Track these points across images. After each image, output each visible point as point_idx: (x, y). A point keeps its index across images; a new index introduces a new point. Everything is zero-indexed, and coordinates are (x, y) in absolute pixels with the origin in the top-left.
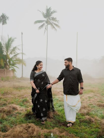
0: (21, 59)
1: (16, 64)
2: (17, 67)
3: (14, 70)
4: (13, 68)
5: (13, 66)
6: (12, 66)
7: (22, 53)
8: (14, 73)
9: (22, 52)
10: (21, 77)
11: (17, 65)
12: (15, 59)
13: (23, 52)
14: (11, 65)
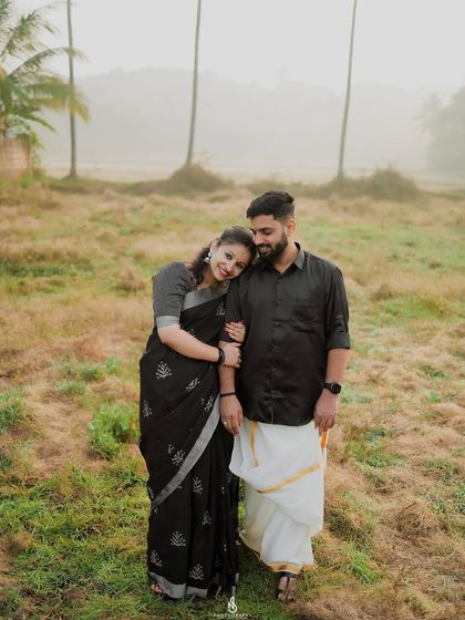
0: (66, 81)
1: (38, 109)
2: (44, 123)
3: (27, 141)
4: (28, 128)
5: (26, 117)
6: (22, 119)
7: (71, 52)
8: (32, 155)
9: (67, 45)
10: (68, 178)
11: (46, 113)
12: (32, 82)
13: (75, 46)
14: (15, 114)
